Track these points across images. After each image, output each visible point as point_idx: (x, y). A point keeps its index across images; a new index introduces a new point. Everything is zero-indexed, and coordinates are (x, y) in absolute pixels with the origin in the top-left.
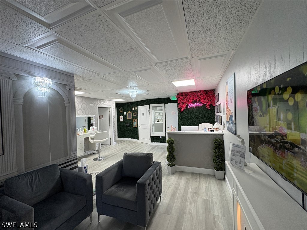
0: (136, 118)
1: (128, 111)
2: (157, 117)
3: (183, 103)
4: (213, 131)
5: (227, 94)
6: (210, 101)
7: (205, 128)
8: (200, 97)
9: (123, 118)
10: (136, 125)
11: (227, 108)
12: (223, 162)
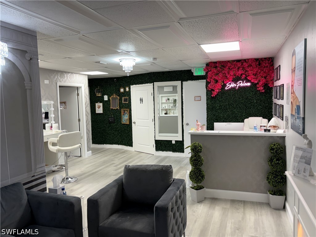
0: (128, 106)
1: (112, 94)
2: (164, 106)
3: (217, 81)
4: (269, 131)
5: (293, 71)
6: (265, 77)
7: (255, 125)
8: (246, 71)
9: (101, 108)
10: (128, 120)
11: (293, 93)
12: (283, 181)
